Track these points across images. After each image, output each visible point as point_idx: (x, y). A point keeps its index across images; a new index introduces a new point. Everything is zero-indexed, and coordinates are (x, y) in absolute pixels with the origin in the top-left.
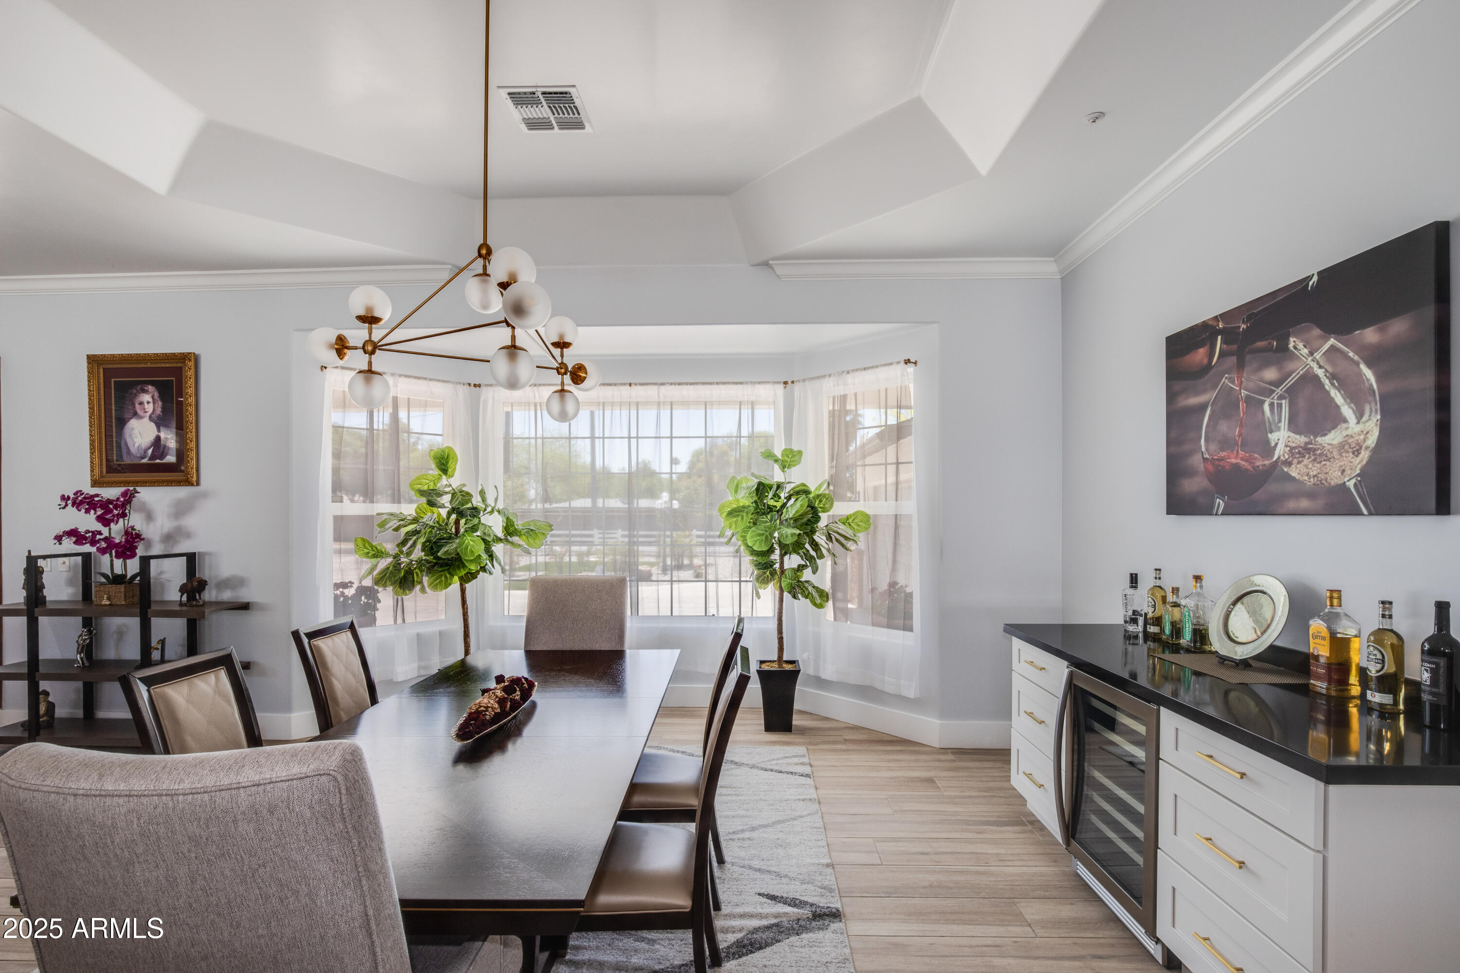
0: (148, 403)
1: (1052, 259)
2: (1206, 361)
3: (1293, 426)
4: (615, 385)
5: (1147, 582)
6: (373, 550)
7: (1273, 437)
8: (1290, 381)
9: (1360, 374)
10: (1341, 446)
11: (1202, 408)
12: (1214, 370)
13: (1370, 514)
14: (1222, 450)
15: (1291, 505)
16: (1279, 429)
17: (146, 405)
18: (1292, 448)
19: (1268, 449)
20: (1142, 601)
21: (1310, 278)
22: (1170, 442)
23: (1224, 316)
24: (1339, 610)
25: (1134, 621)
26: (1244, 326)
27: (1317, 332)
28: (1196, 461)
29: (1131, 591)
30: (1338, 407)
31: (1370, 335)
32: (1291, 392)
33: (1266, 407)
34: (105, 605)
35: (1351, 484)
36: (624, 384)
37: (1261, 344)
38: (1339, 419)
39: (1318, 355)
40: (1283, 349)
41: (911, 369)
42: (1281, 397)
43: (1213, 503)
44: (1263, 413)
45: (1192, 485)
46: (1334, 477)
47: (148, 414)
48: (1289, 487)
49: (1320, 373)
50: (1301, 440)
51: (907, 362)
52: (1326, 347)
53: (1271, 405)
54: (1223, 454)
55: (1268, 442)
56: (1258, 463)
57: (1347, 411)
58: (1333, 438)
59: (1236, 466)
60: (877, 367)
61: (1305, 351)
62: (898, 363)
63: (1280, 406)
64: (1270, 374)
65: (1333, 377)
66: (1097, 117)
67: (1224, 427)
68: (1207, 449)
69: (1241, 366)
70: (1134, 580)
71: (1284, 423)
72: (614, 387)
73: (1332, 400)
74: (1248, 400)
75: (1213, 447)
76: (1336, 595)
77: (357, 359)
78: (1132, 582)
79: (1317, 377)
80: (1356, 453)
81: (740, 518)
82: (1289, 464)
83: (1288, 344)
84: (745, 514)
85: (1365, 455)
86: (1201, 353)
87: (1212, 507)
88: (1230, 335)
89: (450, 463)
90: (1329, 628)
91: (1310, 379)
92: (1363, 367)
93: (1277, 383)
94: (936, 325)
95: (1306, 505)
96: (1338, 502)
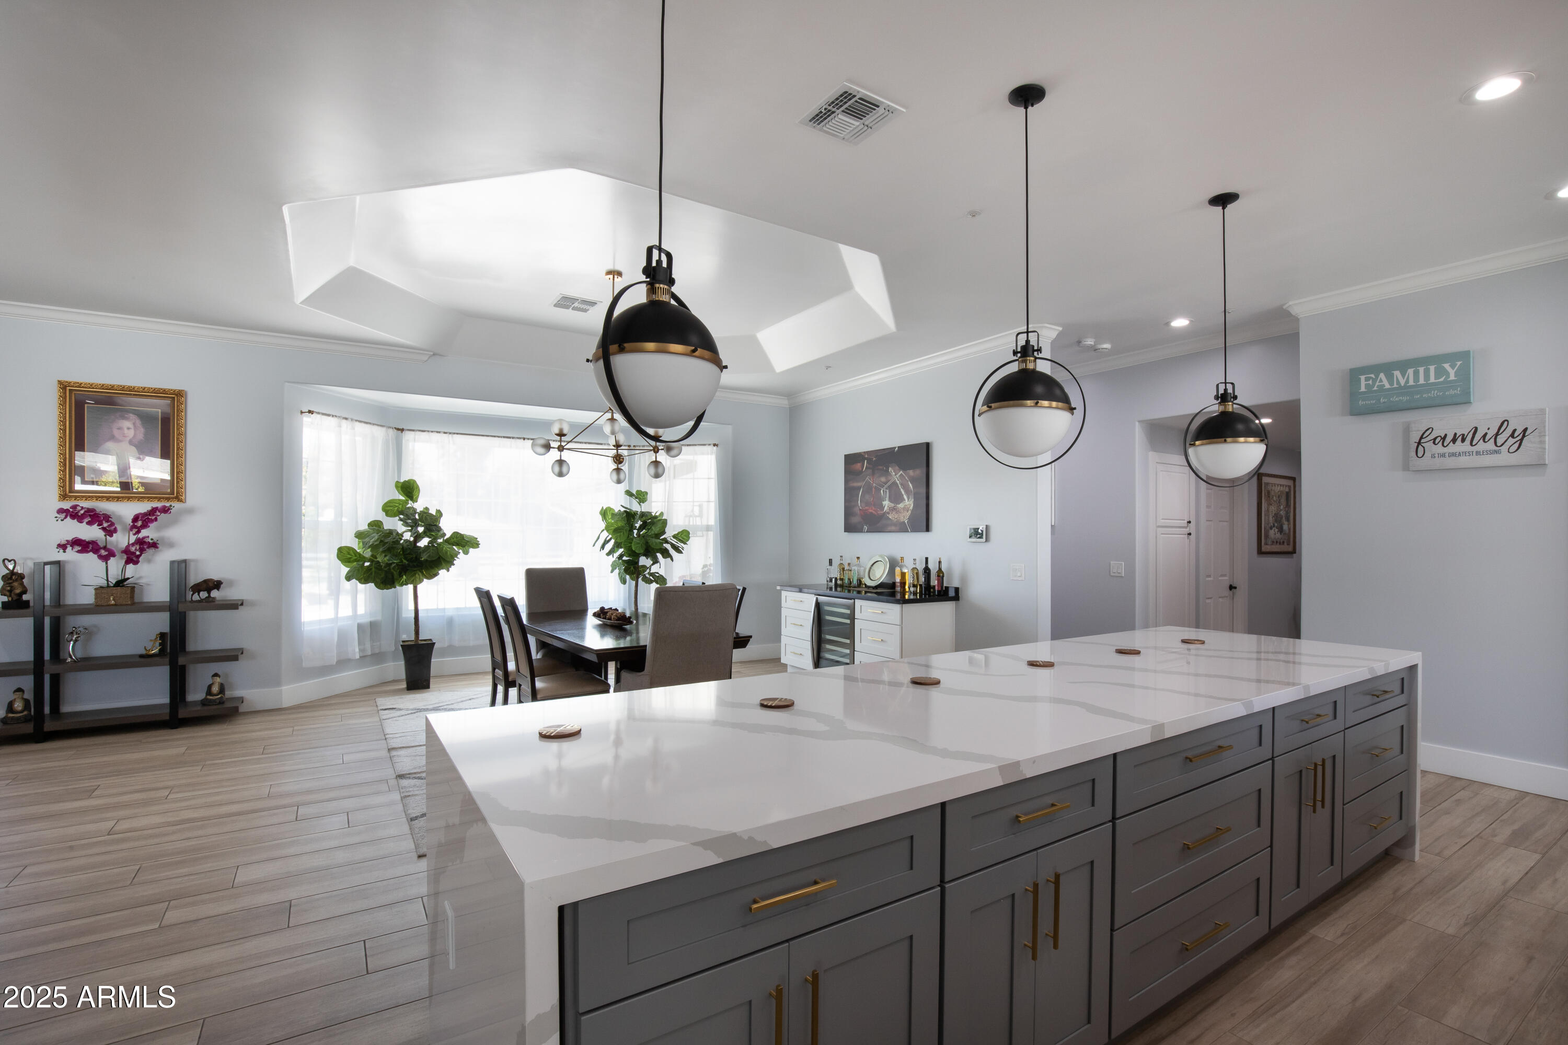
0: (128, 429)
1: (786, 398)
2: (860, 469)
3: (890, 500)
4: (513, 438)
5: (836, 563)
6: (356, 556)
7: (884, 503)
8: (889, 483)
9: (909, 485)
11: (859, 488)
13: (911, 532)
14: (866, 506)
15: (889, 528)
17: (126, 431)
18: (890, 508)
19: (882, 507)
20: (835, 573)
21: (895, 448)
22: (846, 501)
23: (867, 452)
24: (902, 563)
25: (831, 581)
26: (874, 459)
27: (897, 468)
28: (856, 510)
29: (829, 567)
30: (903, 495)
31: (911, 472)
32: (890, 488)
33: (882, 491)
34: (112, 605)
35: (906, 522)
36: (520, 438)
37: (880, 467)
39: (897, 476)
40: (887, 471)
41: (715, 448)
42: (886, 489)
43: (863, 527)
44: (881, 493)
45: (855, 520)
47: (128, 439)
49: (898, 482)
50: (893, 505)
51: (714, 445)
52: (900, 473)
53: (883, 491)
54: (866, 508)
55: (882, 504)
56: (879, 513)
57: (905, 497)
58: (901, 506)
59: (871, 513)
60: (695, 445)
61: (894, 473)
62: (709, 445)
64: (883, 479)
65: (901, 484)
66: (828, 367)
67: (867, 497)
68: (861, 505)
69: (873, 474)
70: (831, 562)
71: (887, 499)
72: (511, 439)
73: (901, 492)
74: (876, 488)
76: (902, 558)
77: (554, 455)
78: (830, 563)
79: (897, 483)
80: (908, 511)
81: (622, 533)
82: (889, 513)
83: (889, 470)
84: (625, 531)
85: (910, 512)
86: (858, 466)
87: (862, 529)
88: (869, 461)
89: (415, 491)
90: (901, 570)
91: (895, 483)
92: (909, 483)
93: (886, 483)
94: (730, 426)
95: (893, 528)
96: (902, 529)
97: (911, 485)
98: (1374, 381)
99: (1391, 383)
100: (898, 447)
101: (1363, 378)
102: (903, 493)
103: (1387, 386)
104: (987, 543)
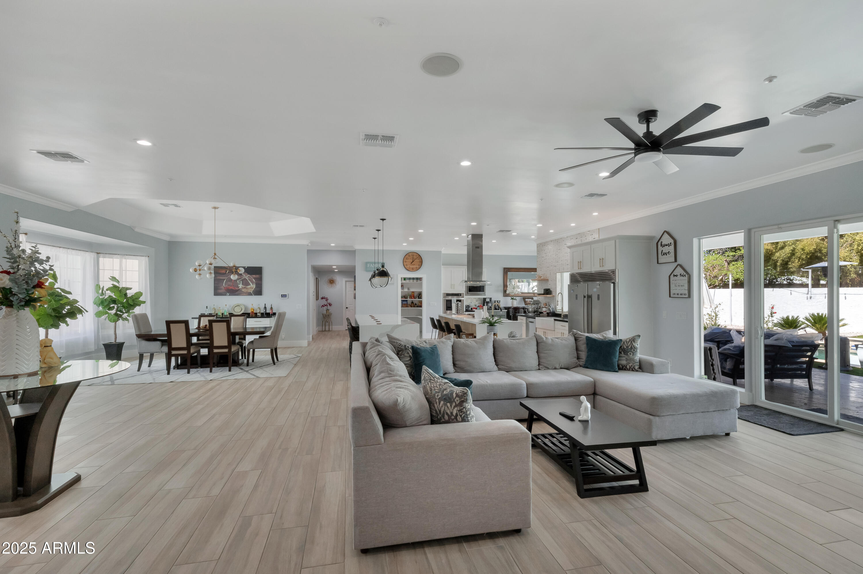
2: (224, 272)
3: (243, 284)
7: (239, 285)
8: (242, 279)
10: (250, 288)
11: (224, 279)
12: (226, 274)
13: (251, 295)
15: (242, 294)
16: (240, 284)
18: (243, 287)
19: (238, 287)
22: (215, 284)
24: (253, 306)
27: (247, 274)
28: (221, 287)
31: (254, 276)
33: (238, 281)
35: (252, 292)
38: (250, 285)
45: (220, 292)
46: (249, 291)
48: (242, 292)
49: (247, 279)
51: (148, 257)
52: (248, 276)
53: (239, 281)
54: (229, 286)
56: (236, 288)
57: (251, 284)
59: (231, 289)
61: (245, 276)
62: (145, 256)
63: (240, 282)
64: (239, 277)
65: (249, 280)
67: (229, 283)
68: (224, 286)
70: (207, 307)
75: (226, 286)
76: (252, 304)
80: (252, 289)
82: (242, 289)
85: (253, 289)
87: (225, 294)
91: (245, 279)
92: (253, 279)
93: (240, 279)
94: (154, 248)
95: (244, 294)
96: (250, 294)
97: (254, 280)
98: (370, 265)
99: (373, 266)
100: (247, 267)
101: (368, 264)
102: (250, 282)
103: (372, 267)
104: (288, 299)
